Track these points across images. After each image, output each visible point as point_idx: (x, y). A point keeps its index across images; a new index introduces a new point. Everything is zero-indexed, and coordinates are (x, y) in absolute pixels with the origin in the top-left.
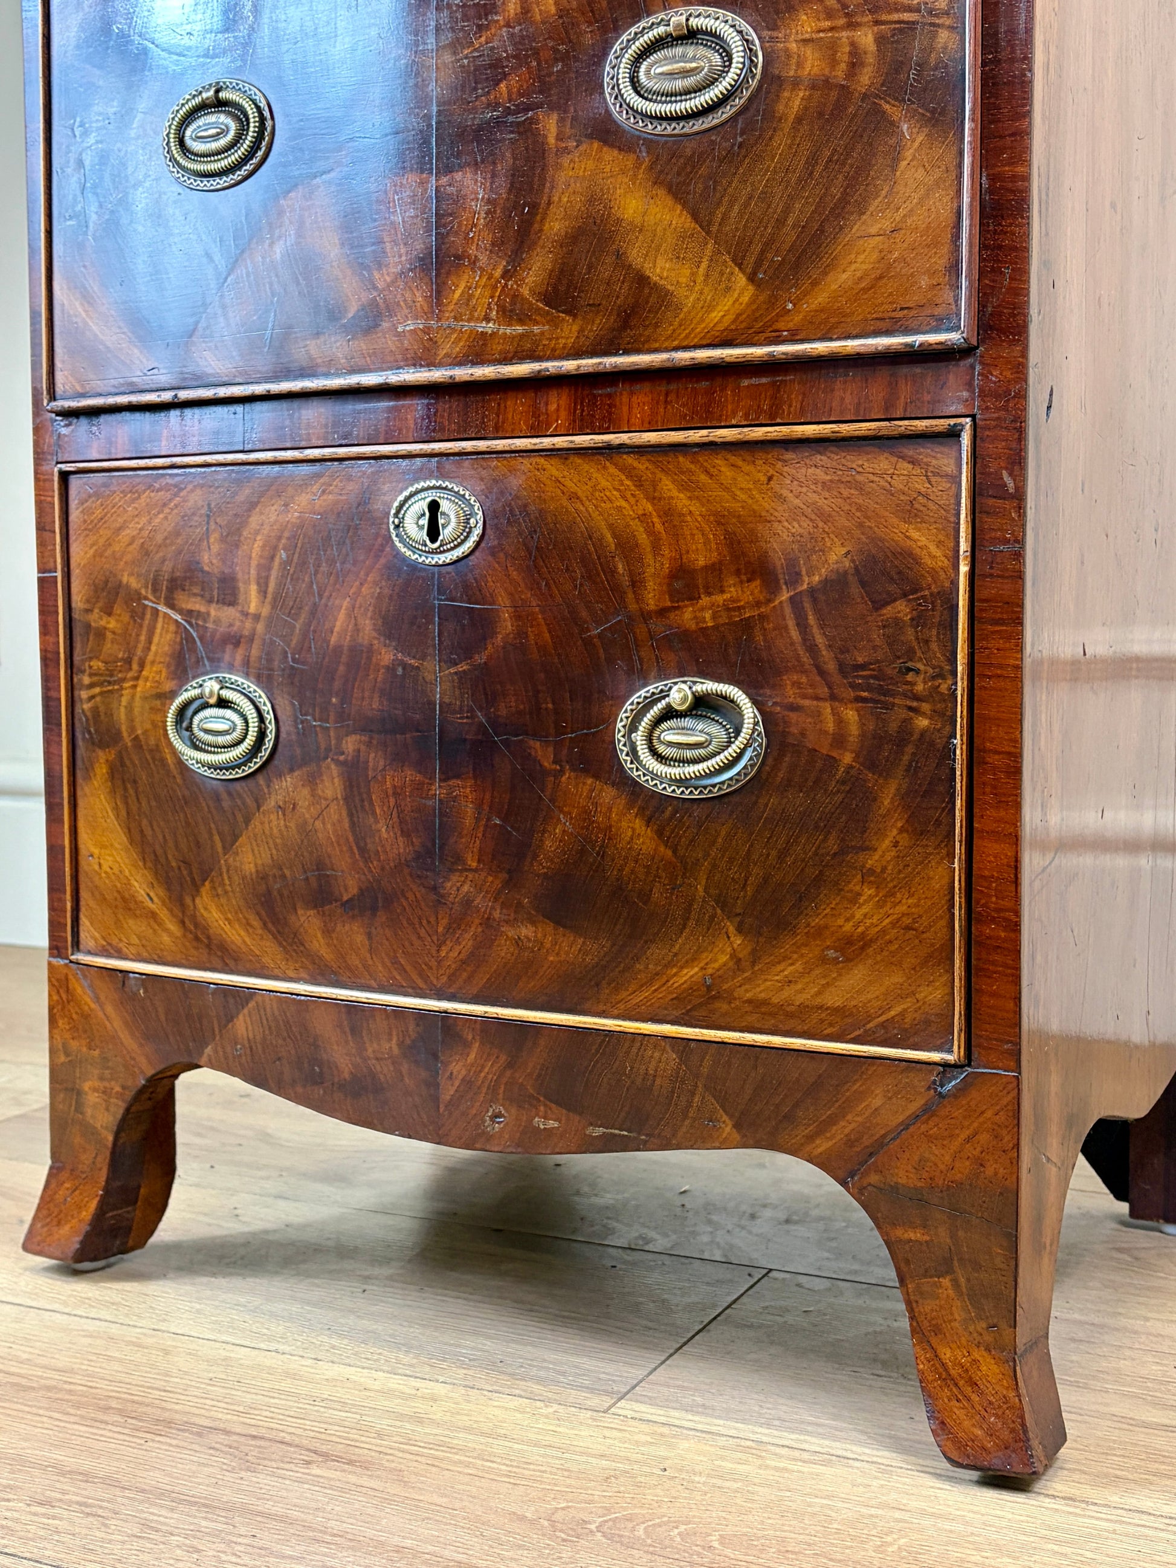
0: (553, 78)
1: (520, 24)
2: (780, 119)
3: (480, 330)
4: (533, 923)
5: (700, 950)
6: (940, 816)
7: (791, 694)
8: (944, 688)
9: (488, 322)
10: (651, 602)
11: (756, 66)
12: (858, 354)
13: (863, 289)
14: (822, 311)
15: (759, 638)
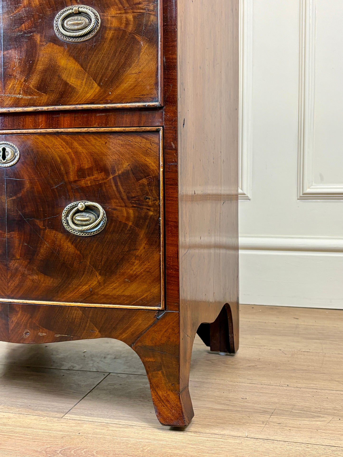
0: (38, 24)
1: (28, 7)
2: (106, 39)
3: (17, 97)
4: (37, 274)
5: (88, 281)
6: (157, 239)
7: (114, 205)
8: (157, 203)
9: (20, 95)
10: (72, 178)
11: (99, 23)
12: (130, 108)
13: (131, 89)
14: (119, 95)
15: (104, 189)
